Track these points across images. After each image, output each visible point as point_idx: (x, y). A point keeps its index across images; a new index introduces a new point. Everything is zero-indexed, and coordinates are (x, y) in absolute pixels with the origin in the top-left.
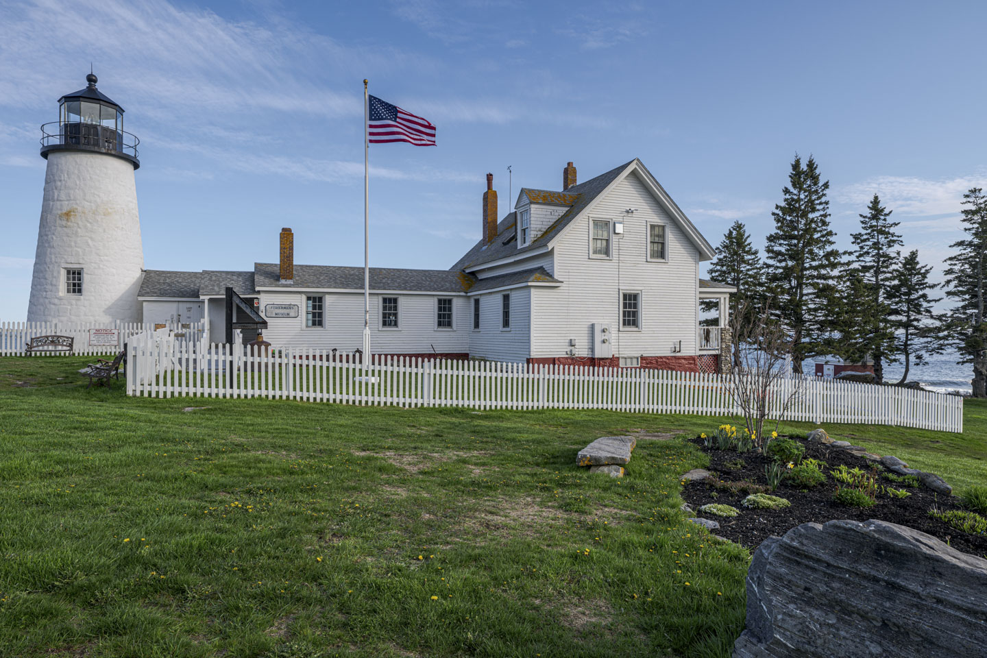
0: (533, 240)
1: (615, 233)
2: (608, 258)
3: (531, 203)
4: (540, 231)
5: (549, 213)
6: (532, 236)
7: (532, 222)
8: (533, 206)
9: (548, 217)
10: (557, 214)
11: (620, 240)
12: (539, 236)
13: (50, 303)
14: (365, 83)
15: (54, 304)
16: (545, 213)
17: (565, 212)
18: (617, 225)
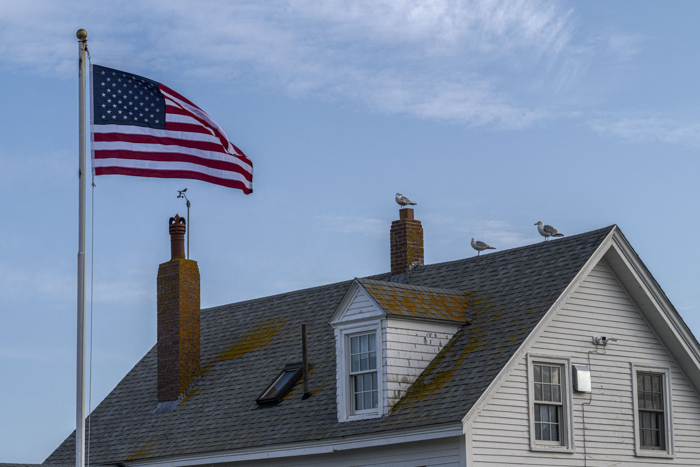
0: (392, 402)
1: (576, 391)
2: (564, 449)
3: (389, 316)
4: (405, 381)
5: (421, 340)
6: (391, 394)
7: (390, 362)
8: (390, 323)
9: (419, 348)
10: (436, 342)
11: (586, 408)
12: (403, 394)
14: (81, 36)
16: (413, 340)
17: (450, 337)
18: (580, 373)
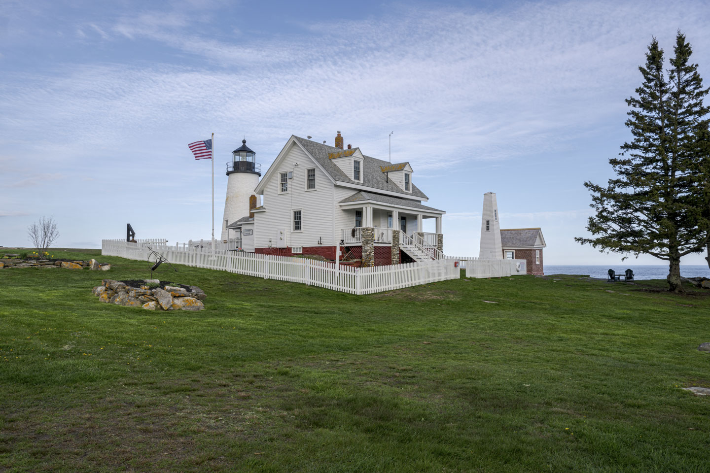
11: (292, 182)
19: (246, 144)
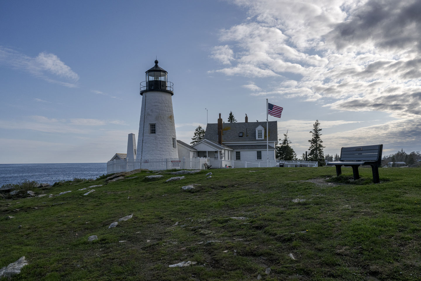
13: (171, 151)
15: (172, 151)
19: (158, 64)
